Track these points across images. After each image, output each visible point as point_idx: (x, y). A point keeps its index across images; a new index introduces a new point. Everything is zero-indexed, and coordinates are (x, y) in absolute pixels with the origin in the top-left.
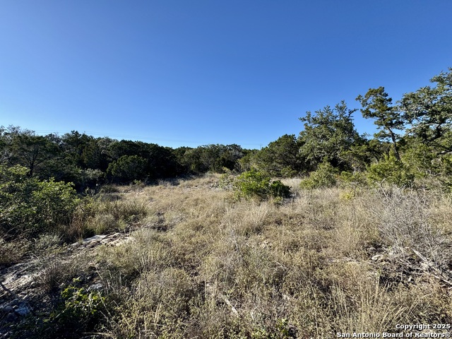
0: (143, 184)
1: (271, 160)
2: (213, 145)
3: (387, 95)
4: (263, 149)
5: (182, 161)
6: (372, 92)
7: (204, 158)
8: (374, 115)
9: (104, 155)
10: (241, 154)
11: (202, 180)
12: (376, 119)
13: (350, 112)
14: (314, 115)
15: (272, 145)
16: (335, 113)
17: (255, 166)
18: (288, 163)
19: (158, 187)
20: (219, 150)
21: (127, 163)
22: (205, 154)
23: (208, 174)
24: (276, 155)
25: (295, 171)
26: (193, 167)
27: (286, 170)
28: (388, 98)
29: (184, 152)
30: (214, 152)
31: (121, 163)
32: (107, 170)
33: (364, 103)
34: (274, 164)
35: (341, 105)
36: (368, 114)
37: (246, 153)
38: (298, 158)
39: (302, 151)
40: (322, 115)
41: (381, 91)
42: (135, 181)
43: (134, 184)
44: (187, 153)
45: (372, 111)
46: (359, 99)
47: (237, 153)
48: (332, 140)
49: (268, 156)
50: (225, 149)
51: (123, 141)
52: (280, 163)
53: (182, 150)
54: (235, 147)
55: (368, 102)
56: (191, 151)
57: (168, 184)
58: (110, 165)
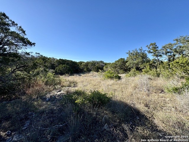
0: (68, 75)
1: (116, 67)
2: (93, 61)
3: (156, 46)
4: (113, 63)
5: (81, 67)
6: (151, 44)
7: (90, 66)
8: (152, 53)
9: (53, 64)
10: (104, 65)
11: (89, 74)
12: (152, 54)
13: (144, 51)
14: (131, 52)
15: (116, 62)
16: (139, 51)
17: (110, 69)
18: (122, 69)
19: (74, 76)
20: (95, 63)
21: (62, 67)
22: (90, 64)
23: (91, 72)
24: (118, 66)
25: (124, 72)
26: (85, 69)
27: (121, 71)
28: (157, 46)
29: (82, 63)
30: (94, 64)
31: (60, 67)
32: (55, 70)
33: (149, 48)
34: (117, 69)
35: (141, 48)
36: (150, 52)
37: (106, 64)
38: (125, 67)
39: (127, 64)
40: (134, 52)
41: (155, 44)
42: (66, 74)
43: (65, 75)
44: (83, 64)
45: (152, 51)
46: (147, 46)
47: (102, 64)
48: (137, 61)
49: (114, 66)
50: (98, 62)
51: (60, 59)
52: (119, 69)
53: (81, 63)
54: (102, 62)
55: (150, 47)
56: (84, 63)
57: (78, 75)
58: (56, 68)
